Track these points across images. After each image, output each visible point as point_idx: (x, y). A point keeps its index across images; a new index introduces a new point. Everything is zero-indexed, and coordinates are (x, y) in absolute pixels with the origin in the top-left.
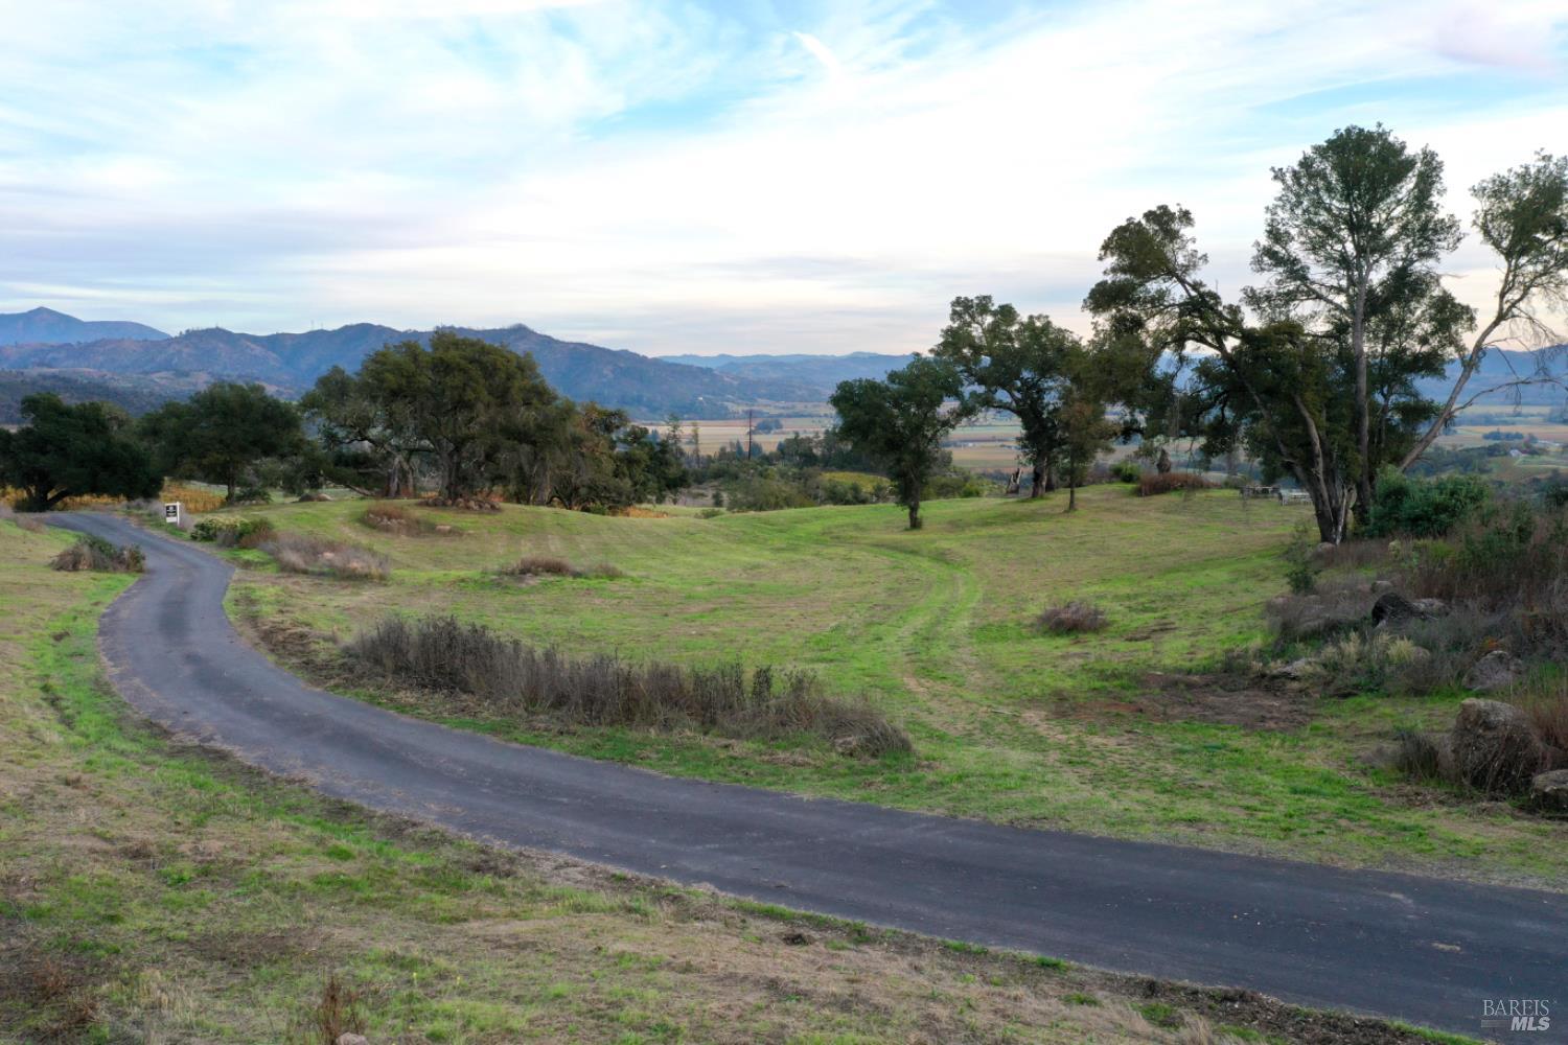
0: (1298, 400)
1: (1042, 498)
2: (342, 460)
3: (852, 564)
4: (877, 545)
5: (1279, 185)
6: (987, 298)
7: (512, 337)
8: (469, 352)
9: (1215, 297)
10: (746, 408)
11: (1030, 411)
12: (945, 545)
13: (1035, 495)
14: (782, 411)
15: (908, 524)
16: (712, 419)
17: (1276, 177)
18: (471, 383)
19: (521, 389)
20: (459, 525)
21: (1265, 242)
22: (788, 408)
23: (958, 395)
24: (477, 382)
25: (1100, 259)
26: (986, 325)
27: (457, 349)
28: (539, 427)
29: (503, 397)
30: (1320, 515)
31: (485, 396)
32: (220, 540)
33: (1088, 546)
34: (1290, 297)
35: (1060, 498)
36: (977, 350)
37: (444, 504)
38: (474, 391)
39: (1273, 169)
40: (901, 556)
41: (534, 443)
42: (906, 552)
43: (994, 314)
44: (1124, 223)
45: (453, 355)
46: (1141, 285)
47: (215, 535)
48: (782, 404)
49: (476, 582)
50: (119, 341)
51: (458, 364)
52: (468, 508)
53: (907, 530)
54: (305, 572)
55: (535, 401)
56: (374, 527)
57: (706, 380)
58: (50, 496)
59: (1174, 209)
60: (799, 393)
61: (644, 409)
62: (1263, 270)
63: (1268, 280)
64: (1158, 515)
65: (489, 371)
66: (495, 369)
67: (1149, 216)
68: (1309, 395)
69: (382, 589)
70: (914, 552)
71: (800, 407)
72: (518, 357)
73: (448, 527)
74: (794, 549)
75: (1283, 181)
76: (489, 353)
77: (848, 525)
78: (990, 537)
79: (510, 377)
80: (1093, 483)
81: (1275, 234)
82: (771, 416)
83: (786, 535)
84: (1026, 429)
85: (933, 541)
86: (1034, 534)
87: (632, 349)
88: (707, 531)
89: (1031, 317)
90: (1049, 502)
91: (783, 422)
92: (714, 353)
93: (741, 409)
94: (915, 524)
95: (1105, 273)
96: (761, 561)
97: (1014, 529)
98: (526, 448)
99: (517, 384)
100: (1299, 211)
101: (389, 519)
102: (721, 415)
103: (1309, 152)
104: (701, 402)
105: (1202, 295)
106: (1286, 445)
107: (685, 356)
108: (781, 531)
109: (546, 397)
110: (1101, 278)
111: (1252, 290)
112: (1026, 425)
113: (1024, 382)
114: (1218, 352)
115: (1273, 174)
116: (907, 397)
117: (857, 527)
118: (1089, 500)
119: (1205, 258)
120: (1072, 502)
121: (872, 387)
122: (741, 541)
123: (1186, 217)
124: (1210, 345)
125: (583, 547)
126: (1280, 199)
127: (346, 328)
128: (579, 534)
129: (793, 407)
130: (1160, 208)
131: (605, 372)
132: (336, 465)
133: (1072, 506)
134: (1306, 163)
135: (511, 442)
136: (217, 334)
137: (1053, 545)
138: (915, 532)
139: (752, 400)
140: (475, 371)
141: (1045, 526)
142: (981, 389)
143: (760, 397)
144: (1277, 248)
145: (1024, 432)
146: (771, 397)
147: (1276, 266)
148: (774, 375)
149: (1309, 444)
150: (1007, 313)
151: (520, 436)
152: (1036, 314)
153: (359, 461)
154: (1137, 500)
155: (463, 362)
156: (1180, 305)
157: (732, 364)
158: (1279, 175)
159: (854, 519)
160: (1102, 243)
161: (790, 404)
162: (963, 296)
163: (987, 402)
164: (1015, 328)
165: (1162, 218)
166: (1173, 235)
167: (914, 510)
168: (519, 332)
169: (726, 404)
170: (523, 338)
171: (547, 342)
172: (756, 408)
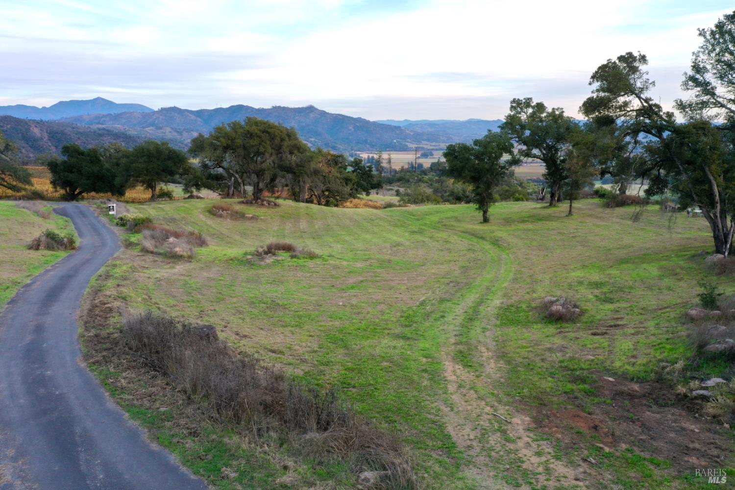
0: (707, 169)
1: (555, 206)
2: (210, 177)
3: (448, 246)
4: (463, 232)
5: (702, 39)
6: (530, 99)
7: (308, 111)
8: (262, 127)
9: (658, 107)
10: (416, 146)
11: (550, 160)
12: (499, 234)
13: (551, 205)
14: (434, 147)
15: (482, 221)
16: (399, 151)
17: (700, 34)
18: (263, 144)
19: (288, 146)
20: (257, 214)
21: (691, 72)
22: (436, 146)
23: (511, 153)
24: (266, 143)
25: (590, 84)
26: (528, 114)
27: (257, 126)
28: (297, 165)
29: (278, 150)
30: (716, 237)
31: (270, 150)
32: (128, 226)
33: (578, 239)
34: (704, 105)
35: (564, 206)
36: (523, 127)
37: (251, 203)
38: (264, 147)
39: (699, 29)
40: (475, 240)
41: (295, 173)
42: (478, 237)
43: (533, 107)
44: (605, 63)
45: (253, 128)
46: (615, 98)
47: (126, 223)
48: (434, 144)
49: (238, 260)
50: (131, 113)
51: (256, 134)
52: (263, 205)
53: (481, 223)
54: (152, 252)
55: (296, 152)
56: (215, 215)
57: (397, 132)
58: (76, 193)
59: (636, 54)
60: (442, 138)
61: (368, 146)
62: (688, 89)
63: (691, 95)
64: (618, 220)
65: (272, 138)
66: (275, 136)
67: (621, 58)
68: (714, 167)
69: (188, 264)
70: (482, 238)
71: (442, 145)
72: (287, 129)
73: (251, 216)
74: (421, 232)
75: (705, 36)
76: (272, 128)
77: (452, 217)
78: (524, 230)
79: (282, 140)
80: (583, 198)
81: (697, 68)
82: (428, 150)
83: (419, 222)
84: (547, 169)
85: (493, 232)
86: (548, 229)
87: (363, 117)
88: (380, 219)
89: (553, 109)
90: (559, 209)
91: (434, 152)
92: (402, 119)
93: (414, 146)
94: (486, 220)
95: (593, 92)
96: (401, 240)
97: (539, 226)
98: (290, 176)
99: (286, 143)
100: (713, 55)
101: (222, 211)
102: (404, 149)
103: (722, 19)
104: (395, 143)
105: (650, 106)
106: (697, 195)
107: (388, 120)
108: (418, 220)
109: (301, 150)
110: (589, 95)
111: (681, 101)
112: (548, 167)
113: (548, 145)
114: (658, 139)
115: (698, 32)
116: (483, 154)
117: (457, 219)
118: (580, 209)
119: (653, 83)
120: (570, 211)
121: (465, 148)
122: (396, 226)
123: (643, 59)
124: (654, 135)
125: (317, 227)
126: (702, 47)
127: (232, 107)
128: (316, 219)
129: (439, 145)
130: (627, 54)
131: (350, 128)
132: (208, 179)
133: (570, 213)
134: (720, 26)
135: (283, 173)
136: (174, 109)
137: (558, 238)
138: (485, 224)
139: (420, 142)
140: (265, 137)
141: (554, 224)
142: (524, 148)
143: (424, 140)
144: (698, 76)
145: (547, 171)
146: (428, 140)
147: (696, 87)
148: (430, 130)
149: (711, 195)
150: (540, 107)
151: (289, 170)
152: (556, 107)
153: (218, 178)
154: (608, 211)
155: (259, 132)
156: (636, 110)
157: (410, 124)
158: (702, 33)
159: (455, 214)
160: (591, 74)
161: (437, 144)
162: (517, 98)
163: (527, 154)
164: (544, 115)
165: (628, 59)
166: (634, 70)
167: (485, 212)
168: (311, 109)
169: (407, 143)
170: (312, 111)
171: (324, 113)
172: (421, 146)
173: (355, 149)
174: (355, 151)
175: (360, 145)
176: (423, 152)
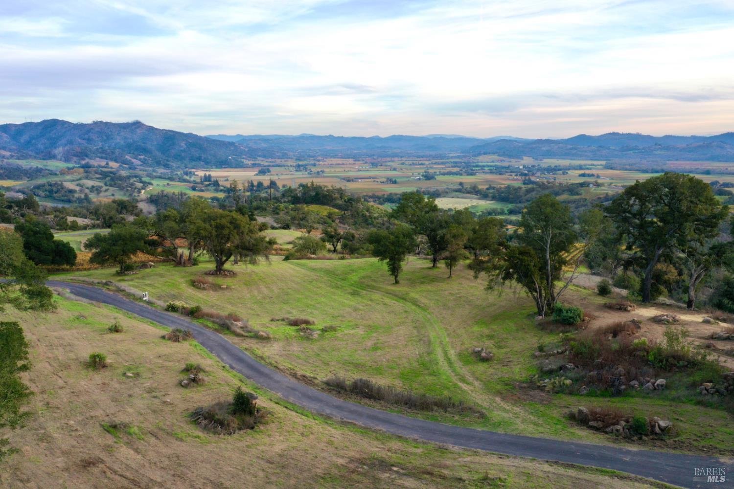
7: (133, 127)
10: (252, 162)
14: (271, 164)
16: (236, 168)
22: (273, 162)
48: (270, 160)
57: (232, 148)
60: (277, 154)
61: (202, 163)
71: (278, 161)
82: (265, 166)
87: (194, 133)
91: (271, 169)
93: (250, 162)
102: (239, 166)
104: (230, 160)
107: (219, 135)
127: (44, 122)
129: (275, 161)
131: (182, 144)
139: (256, 159)
143: (259, 156)
146: (264, 156)
148: (264, 145)
157: (244, 139)
161: (273, 160)
168: (137, 124)
169: (243, 160)
170: (139, 127)
171: (151, 129)
172: (257, 162)
173: (189, 166)
174: (189, 168)
175: (194, 163)
176: (260, 168)
